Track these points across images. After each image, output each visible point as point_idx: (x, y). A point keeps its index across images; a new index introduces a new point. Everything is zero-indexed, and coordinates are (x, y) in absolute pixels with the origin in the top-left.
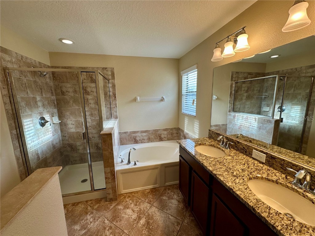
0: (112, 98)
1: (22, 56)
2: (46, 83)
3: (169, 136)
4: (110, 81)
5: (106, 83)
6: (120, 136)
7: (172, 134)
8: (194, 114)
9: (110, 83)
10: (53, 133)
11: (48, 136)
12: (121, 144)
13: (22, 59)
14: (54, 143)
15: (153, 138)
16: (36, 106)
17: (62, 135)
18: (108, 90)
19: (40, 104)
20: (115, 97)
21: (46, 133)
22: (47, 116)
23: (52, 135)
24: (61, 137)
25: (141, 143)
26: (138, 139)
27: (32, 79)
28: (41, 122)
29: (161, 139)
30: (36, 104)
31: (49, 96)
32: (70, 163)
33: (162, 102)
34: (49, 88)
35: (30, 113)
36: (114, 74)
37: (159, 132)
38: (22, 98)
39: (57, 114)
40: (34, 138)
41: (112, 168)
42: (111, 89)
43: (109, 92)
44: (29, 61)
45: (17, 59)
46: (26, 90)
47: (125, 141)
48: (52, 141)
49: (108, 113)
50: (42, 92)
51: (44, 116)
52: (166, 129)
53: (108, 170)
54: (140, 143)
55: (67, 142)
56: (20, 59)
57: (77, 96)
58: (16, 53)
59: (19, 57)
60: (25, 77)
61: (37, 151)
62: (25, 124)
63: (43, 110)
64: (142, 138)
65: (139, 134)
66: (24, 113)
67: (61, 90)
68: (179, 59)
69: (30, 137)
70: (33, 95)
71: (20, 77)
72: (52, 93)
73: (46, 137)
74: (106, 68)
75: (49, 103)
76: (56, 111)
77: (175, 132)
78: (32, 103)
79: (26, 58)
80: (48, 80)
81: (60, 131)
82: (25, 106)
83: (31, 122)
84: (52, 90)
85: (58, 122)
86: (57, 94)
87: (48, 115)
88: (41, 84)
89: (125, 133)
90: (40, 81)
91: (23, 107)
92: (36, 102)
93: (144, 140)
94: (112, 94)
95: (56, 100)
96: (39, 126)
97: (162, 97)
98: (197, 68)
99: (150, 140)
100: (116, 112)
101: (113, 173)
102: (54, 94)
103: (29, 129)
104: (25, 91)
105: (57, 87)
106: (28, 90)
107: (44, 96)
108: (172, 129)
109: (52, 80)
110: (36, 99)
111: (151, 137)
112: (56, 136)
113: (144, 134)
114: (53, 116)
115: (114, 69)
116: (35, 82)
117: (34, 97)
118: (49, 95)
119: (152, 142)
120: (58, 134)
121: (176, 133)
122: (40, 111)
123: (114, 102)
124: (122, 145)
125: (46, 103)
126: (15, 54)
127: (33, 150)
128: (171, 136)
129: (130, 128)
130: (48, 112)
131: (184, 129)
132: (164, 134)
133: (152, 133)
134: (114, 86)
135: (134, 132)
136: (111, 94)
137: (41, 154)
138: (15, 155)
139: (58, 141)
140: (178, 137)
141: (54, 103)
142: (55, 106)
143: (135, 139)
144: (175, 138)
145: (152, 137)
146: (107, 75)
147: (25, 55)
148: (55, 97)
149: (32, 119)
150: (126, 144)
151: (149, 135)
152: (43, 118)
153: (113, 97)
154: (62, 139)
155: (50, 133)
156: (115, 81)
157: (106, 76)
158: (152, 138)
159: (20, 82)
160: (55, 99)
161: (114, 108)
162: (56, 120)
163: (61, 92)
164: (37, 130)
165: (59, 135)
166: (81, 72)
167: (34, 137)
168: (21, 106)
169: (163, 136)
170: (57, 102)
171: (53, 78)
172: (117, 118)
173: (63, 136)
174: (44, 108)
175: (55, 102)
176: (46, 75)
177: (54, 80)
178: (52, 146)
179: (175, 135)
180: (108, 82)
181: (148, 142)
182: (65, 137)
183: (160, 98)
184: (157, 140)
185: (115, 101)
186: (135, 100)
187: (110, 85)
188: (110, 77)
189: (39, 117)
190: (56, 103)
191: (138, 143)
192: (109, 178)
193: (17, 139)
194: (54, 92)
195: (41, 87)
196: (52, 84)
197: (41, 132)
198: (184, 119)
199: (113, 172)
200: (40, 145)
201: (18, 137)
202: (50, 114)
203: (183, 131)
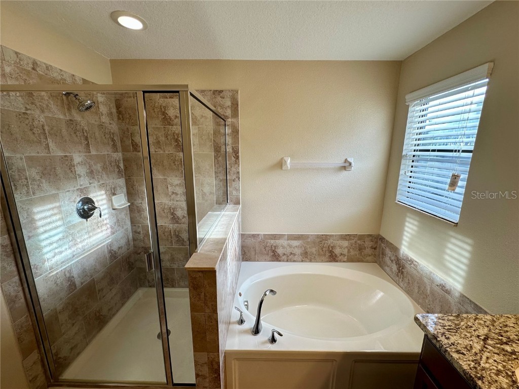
0: (230, 157)
1: (35, 63)
2: (101, 126)
3: (353, 253)
4: (229, 121)
5: (220, 125)
6: (243, 242)
7: (361, 249)
8: (456, 218)
9: (228, 125)
10: (112, 228)
11: (100, 235)
12: (243, 258)
13: (33, 69)
14: (115, 248)
15: (315, 253)
16: (71, 175)
17: (134, 230)
18: (223, 140)
19: (81, 170)
20: (237, 158)
21: (94, 229)
22: (99, 193)
23: (109, 230)
24: (131, 234)
25: (287, 261)
26: (280, 251)
27: (62, 117)
28: (83, 209)
29: (333, 258)
30: (72, 171)
31: (106, 153)
32: (147, 284)
33: (346, 172)
34: (108, 136)
35: (54, 192)
36: (238, 105)
37: (329, 242)
38: (30, 159)
39: (125, 190)
40: (60, 246)
41: (212, 355)
42: (229, 140)
43: (224, 147)
44: (55, 75)
45: (18, 67)
46: (43, 140)
47: (253, 253)
48: (111, 245)
49: (221, 192)
50: (88, 145)
51: (91, 196)
52: (346, 235)
53: (204, 357)
54: (283, 261)
55: (142, 244)
56: (30, 69)
57: (162, 152)
58: (16, 53)
59: (25, 62)
60: (43, 112)
61: (70, 271)
62: (37, 217)
63: (90, 184)
64: (289, 250)
65: (283, 242)
66: (34, 193)
67: (132, 140)
68: (402, 61)
69: (51, 244)
70: (64, 151)
71: (27, 109)
72: (114, 146)
73: (94, 238)
74: (221, 92)
75: (104, 168)
76: (122, 182)
77: (368, 244)
78: (59, 170)
79: (48, 68)
80: (105, 119)
81: (129, 223)
82: (38, 177)
83: (56, 211)
84: (113, 140)
85: (125, 204)
86: (124, 150)
87: (103, 192)
88: (86, 128)
89: (254, 236)
90: (83, 120)
91: (34, 180)
92: (71, 167)
93: (294, 255)
94: (231, 150)
95: (124, 160)
96: (77, 219)
97: (346, 161)
98: (490, 75)
99: (307, 257)
100: (238, 190)
101: (216, 366)
102: (120, 149)
103: (47, 228)
104: (40, 142)
105: (124, 133)
106: (50, 140)
107: (93, 152)
108: (361, 237)
109: (116, 119)
110: (72, 160)
111: (309, 250)
112: (120, 234)
113: (295, 243)
114: (114, 194)
115: (237, 92)
116: (71, 122)
117: (66, 156)
118: (106, 151)
119: (311, 261)
120: (125, 227)
121: (372, 248)
122: (81, 185)
123: (233, 169)
124: (247, 261)
125: (99, 167)
126: (14, 56)
127: (57, 273)
128: (357, 253)
129: (264, 227)
130: (102, 186)
131: (401, 243)
132: (342, 247)
133: (314, 243)
134: (235, 132)
135: (274, 237)
136: (229, 149)
137: (79, 277)
138: (3, 294)
139: (123, 242)
140: (375, 255)
141: (118, 167)
142: (119, 172)
143: (274, 251)
144: (368, 258)
145: (314, 250)
146: (222, 107)
147: (45, 61)
148: (120, 154)
149: (58, 204)
150: (255, 261)
151: (305, 245)
152: (88, 201)
153: (233, 158)
154: (133, 237)
155: (104, 228)
156: (238, 121)
157: (220, 111)
158: (313, 254)
159: (27, 122)
160: (121, 158)
161: (234, 181)
162: (121, 201)
163: (133, 145)
164: (70, 227)
165: (126, 230)
166: (144, 92)
167: (61, 243)
168: (27, 179)
169: (337, 251)
170: (125, 166)
171: (118, 116)
172: (237, 203)
173: (135, 232)
174: (93, 178)
175: (122, 165)
176: (91, 107)
177: (119, 119)
178: (108, 256)
179: (368, 251)
180: (223, 122)
181: (302, 261)
182: (138, 234)
183: (340, 162)
184: (323, 258)
185: (237, 165)
186: (280, 165)
187: (228, 130)
188: (229, 112)
189: (79, 199)
190: (122, 167)
191: (280, 261)
192: (204, 377)
193: (12, 256)
194: (119, 144)
195: (85, 134)
196: (114, 127)
197: (82, 230)
198: (404, 221)
199: (214, 363)
200: (77, 257)
201: (13, 249)
202: (106, 191)
203: (395, 249)
